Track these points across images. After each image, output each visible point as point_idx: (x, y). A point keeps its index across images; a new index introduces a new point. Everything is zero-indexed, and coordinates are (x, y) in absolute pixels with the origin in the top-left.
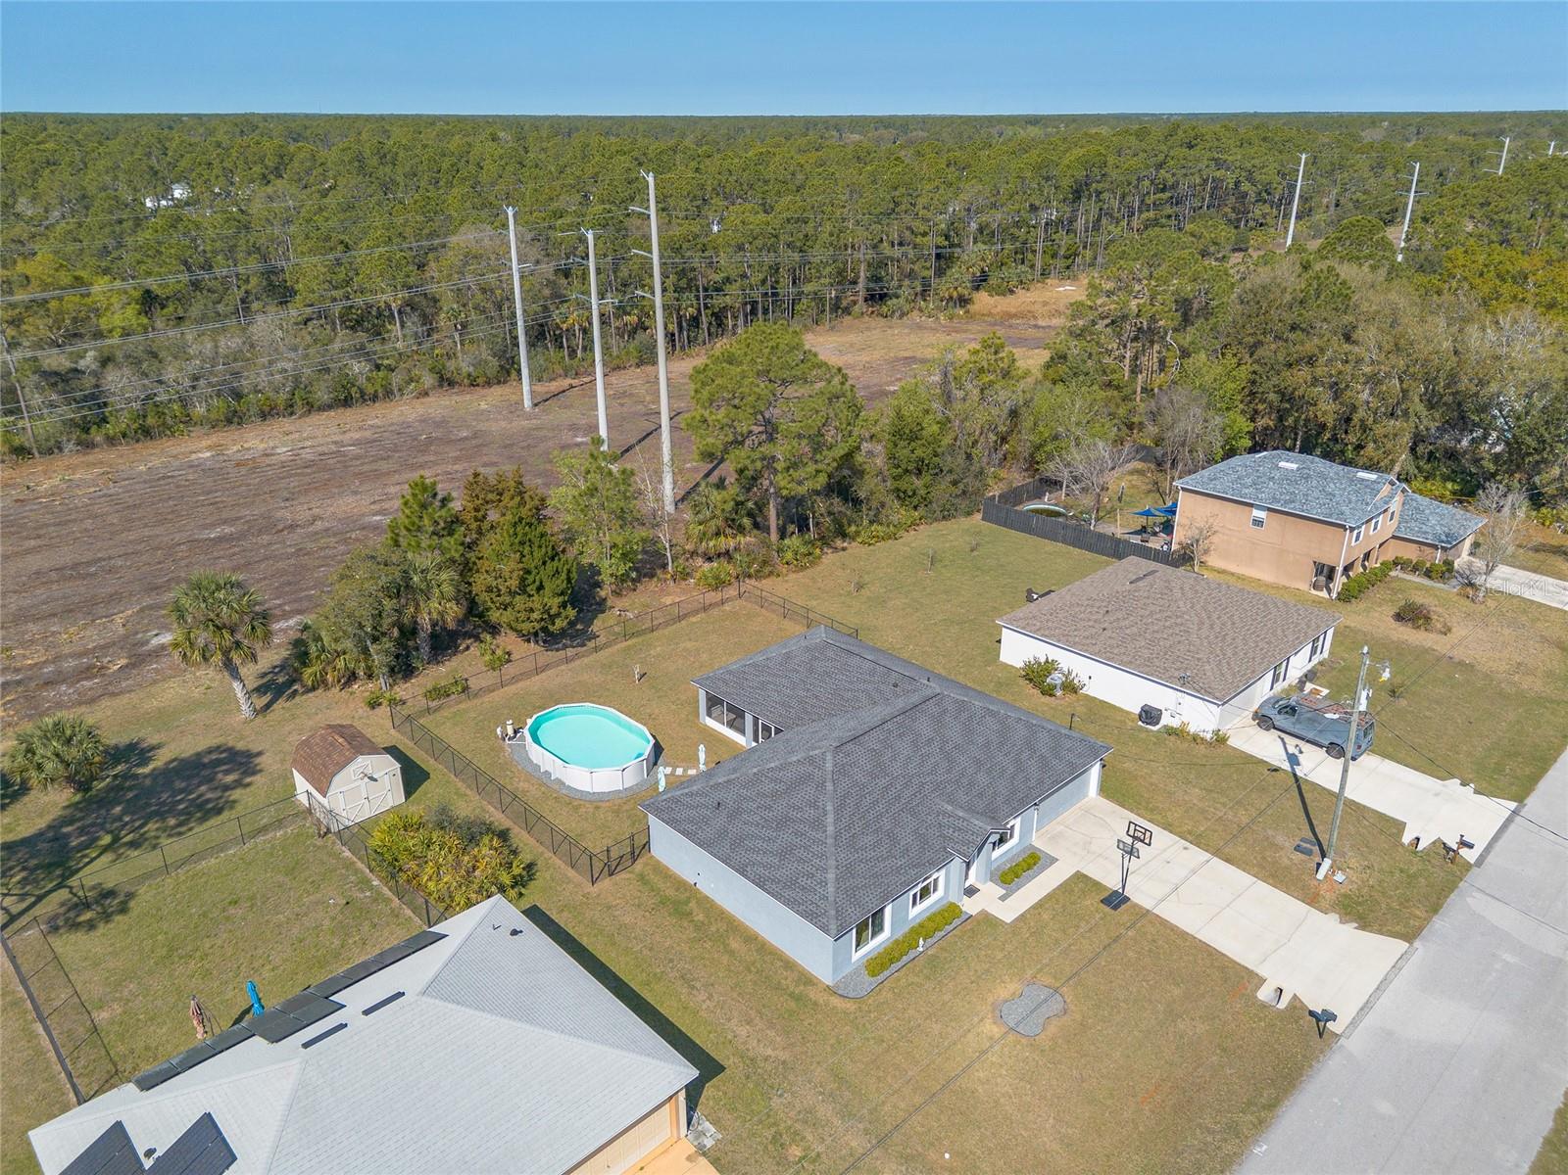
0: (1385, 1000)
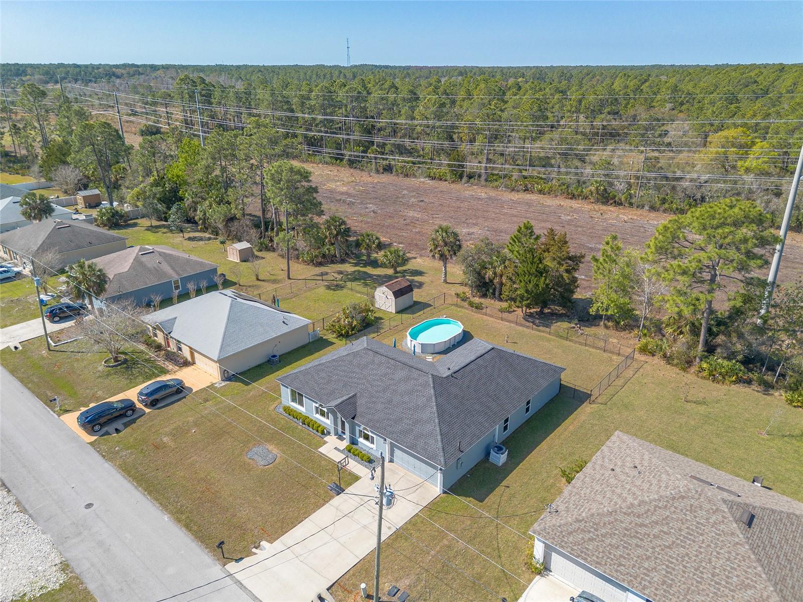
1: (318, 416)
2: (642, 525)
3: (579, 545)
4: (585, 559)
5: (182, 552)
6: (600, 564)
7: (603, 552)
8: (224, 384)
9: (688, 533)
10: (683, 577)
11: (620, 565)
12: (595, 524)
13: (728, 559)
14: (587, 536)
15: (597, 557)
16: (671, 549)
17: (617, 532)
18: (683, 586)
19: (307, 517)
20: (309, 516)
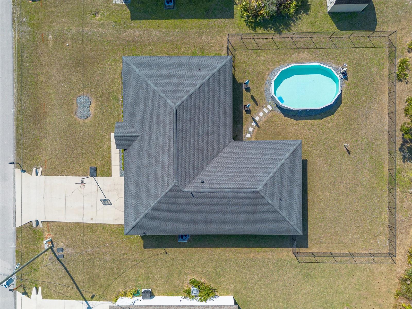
0: (12, 194)
5: (5, 142)
19: (67, 176)
20: (68, 176)
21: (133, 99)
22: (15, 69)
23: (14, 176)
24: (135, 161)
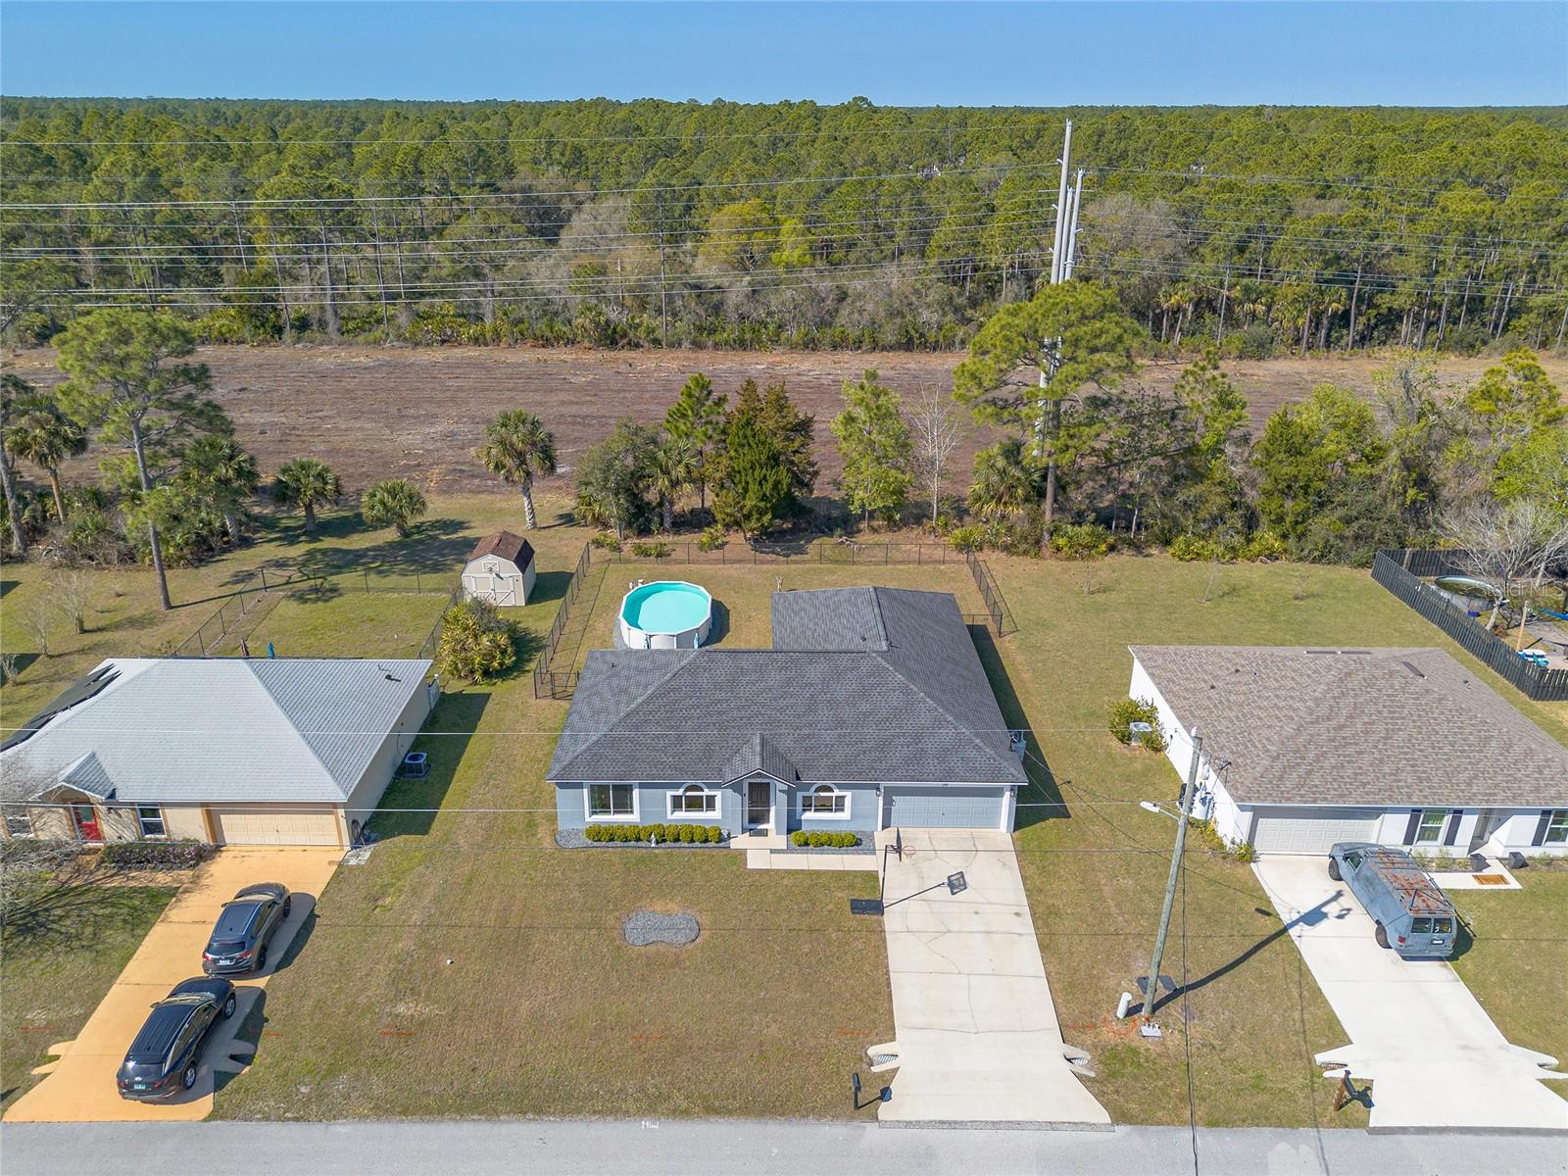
0: (981, 1135)
1: (683, 815)
2: (1341, 727)
3: (1303, 786)
4: (1325, 799)
5: (775, 1151)
6: (1345, 795)
7: (1335, 780)
8: (366, 853)
9: (1390, 712)
10: (1429, 763)
11: (1364, 785)
12: (1295, 752)
13: (1449, 721)
14: (1302, 770)
15: (1335, 790)
16: (1390, 738)
17: (1325, 749)
18: (1439, 773)
19: (888, 971)
20: (887, 967)
21: (664, 750)
22: (483, 1118)
23: (908, 1124)
24: (826, 746)
